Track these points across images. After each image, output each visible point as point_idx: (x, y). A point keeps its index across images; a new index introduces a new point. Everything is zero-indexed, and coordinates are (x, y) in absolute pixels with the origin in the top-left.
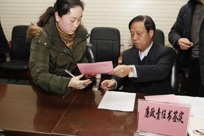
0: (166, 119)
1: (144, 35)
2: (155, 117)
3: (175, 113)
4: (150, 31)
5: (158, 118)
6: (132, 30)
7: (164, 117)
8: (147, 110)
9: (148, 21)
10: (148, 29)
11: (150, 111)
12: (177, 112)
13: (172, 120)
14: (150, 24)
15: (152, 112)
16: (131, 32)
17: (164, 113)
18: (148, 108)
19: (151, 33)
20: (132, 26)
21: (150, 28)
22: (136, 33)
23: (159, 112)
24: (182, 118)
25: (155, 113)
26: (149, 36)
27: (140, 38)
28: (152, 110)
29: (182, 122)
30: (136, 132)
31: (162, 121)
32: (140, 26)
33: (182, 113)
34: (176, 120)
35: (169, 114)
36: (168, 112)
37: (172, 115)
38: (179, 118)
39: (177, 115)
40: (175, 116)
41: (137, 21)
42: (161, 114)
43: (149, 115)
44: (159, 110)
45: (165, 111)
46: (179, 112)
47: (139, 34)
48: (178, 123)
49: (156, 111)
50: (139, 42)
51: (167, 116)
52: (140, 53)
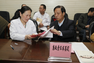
0: (62, 50)
1: (60, 14)
2: (57, 50)
3: (65, 47)
4: (63, 13)
5: (58, 50)
6: (55, 12)
7: (61, 49)
8: (53, 46)
9: (62, 8)
10: (62, 12)
11: (55, 47)
12: (66, 47)
13: (64, 50)
14: (63, 10)
15: (56, 47)
16: (55, 13)
17: (61, 47)
18: (54, 46)
19: (64, 13)
20: (55, 10)
21: (64, 11)
22: (57, 13)
23: (59, 47)
24: (68, 49)
25: (57, 48)
26: (63, 15)
27: (59, 15)
28: (55, 46)
29: (69, 51)
30: (49, 57)
31: (60, 51)
32: (59, 10)
33: (68, 47)
34: (66, 50)
35: (63, 48)
36: (63, 47)
37: (64, 48)
38: (67, 49)
39: (66, 48)
40: (66, 49)
41: (58, 8)
42: (59, 48)
43: (54, 49)
44: (59, 46)
45: (61, 46)
46: (67, 47)
47: (58, 14)
48: (67, 51)
49: (57, 47)
50: (58, 17)
51: (62, 48)
52: (59, 23)
